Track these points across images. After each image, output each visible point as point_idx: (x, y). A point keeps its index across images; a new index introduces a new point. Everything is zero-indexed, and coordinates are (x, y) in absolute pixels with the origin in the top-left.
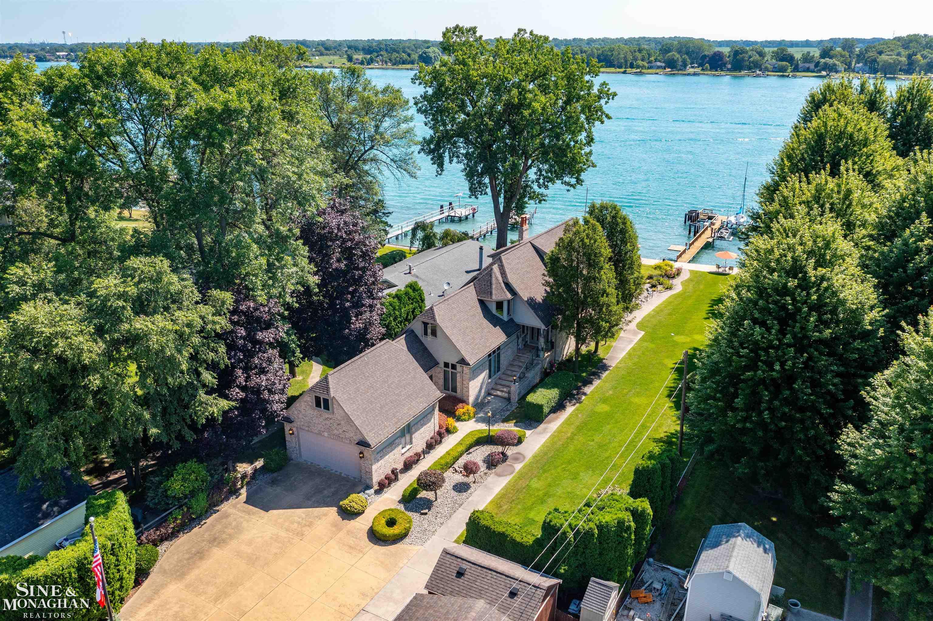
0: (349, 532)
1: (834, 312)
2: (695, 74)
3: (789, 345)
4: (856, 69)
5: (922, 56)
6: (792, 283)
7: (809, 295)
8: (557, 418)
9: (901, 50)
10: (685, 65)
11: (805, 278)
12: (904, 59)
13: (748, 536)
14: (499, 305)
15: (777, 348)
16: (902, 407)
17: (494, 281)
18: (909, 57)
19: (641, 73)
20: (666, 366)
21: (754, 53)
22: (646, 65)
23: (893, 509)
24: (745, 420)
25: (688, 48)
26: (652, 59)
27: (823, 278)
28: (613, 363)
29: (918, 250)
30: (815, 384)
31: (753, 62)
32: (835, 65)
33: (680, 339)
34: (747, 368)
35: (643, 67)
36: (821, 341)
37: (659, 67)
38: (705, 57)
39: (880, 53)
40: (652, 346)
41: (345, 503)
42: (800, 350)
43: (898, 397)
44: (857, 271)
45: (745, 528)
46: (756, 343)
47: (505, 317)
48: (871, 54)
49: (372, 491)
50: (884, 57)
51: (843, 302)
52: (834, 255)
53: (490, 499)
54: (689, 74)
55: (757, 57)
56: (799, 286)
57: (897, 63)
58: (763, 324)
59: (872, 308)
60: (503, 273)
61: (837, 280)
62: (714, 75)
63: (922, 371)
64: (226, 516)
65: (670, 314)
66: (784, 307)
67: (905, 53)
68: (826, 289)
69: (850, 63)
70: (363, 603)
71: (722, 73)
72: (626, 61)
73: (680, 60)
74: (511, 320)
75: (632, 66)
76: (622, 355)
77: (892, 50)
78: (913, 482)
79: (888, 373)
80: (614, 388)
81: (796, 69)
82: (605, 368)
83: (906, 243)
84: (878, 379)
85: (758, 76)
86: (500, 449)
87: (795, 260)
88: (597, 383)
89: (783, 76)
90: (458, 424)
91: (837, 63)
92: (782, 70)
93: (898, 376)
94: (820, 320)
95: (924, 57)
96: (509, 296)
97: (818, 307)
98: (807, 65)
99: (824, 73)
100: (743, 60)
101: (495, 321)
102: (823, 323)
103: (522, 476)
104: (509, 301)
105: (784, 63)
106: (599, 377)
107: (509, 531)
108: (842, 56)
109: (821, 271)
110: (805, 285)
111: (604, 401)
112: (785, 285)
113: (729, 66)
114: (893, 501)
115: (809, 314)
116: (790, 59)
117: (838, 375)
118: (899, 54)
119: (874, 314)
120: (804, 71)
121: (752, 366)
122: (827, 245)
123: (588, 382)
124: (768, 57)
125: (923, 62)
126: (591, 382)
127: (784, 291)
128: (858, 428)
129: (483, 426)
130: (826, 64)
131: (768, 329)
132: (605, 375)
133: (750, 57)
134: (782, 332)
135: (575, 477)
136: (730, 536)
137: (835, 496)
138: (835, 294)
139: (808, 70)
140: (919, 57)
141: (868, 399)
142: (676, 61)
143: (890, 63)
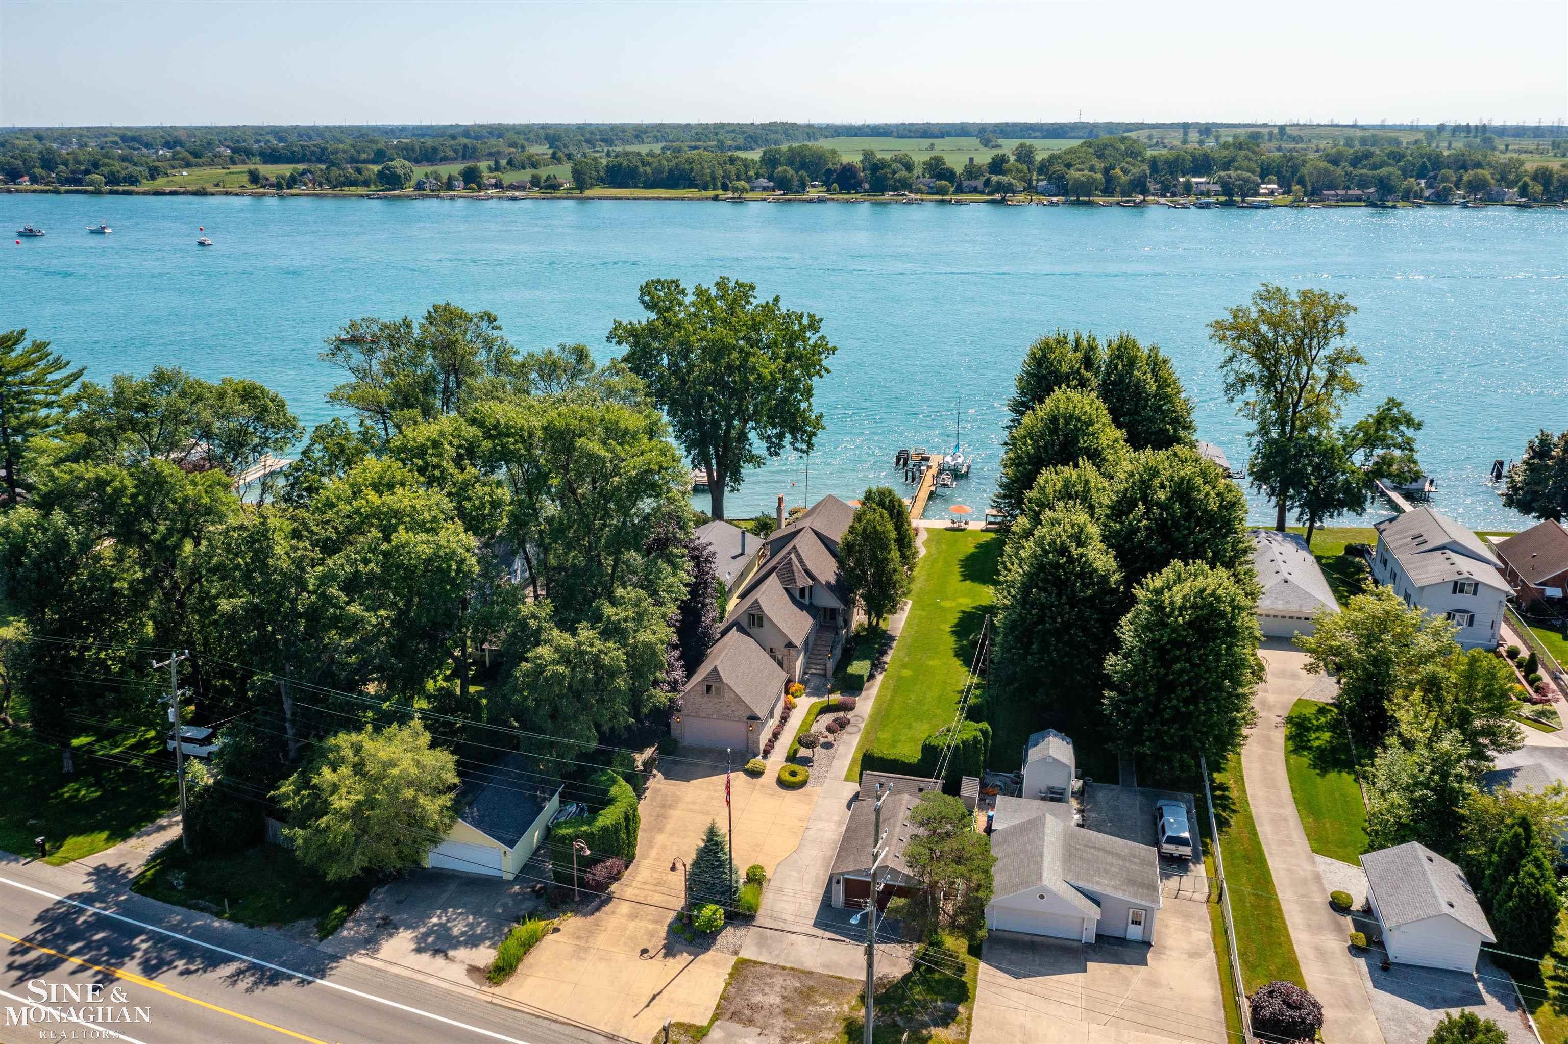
0: (762, 786)
1: (1091, 577)
2: (820, 201)
3: (1065, 604)
4: (1039, 190)
5: (1122, 169)
6: (1062, 561)
7: (1074, 569)
8: (872, 686)
9: (1095, 161)
10: (803, 186)
11: (1070, 556)
12: (1099, 176)
13: (1055, 736)
14: (802, 590)
15: (1057, 607)
16: (1139, 636)
17: (795, 570)
18: (1106, 171)
19: (739, 201)
20: (942, 630)
21: (900, 166)
22: (747, 186)
23: (1141, 700)
24: (1040, 660)
25: (803, 158)
26: (751, 173)
27: (1081, 555)
28: (897, 633)
29: (1139, 529)
30: (1084, 630)
31: (899, 181)
32: (1011, 184)
33: (947, 604)
34: (1038, 623)
35: (744, 190)
36: (1084, 598)
37: (765, 189)
38: (829, 172)
39: (1069, 166)
40: (925, 613)
41: (749, 766)
42: (1072, 607)
43: (1136, 630)
44: (1102, 546)
45: (1052, 731)
46: (1042, 604)
47: (807, 601)
48: (1058, 168)
49: (760, 757)
50: (1073, 174)
51: (1096, 570)
52: (1087, 537)
53: (853, 750)
54: (811, 201)
55: (904, 173)
56: (1067, 562)
57: (1092, 182)
58: (1045, 590)
59: (1114, 573)
60: (801, 561)
61: (1092, 555)
62: (848, 201)
63: (1148, 613)
64: (657, 791)
65: (926, 580)
66: (1059, 577)
67: (1100, 165)
68: (1085, 562)
69: (1031, 180)
70: (805, 825)
71: (858, 196)
72: (714, 178)
73: (796, 178)
74: (811, 603)
75: (725, 188)
76: (902, 625)
77: (1083, 163)
78: (1150, 680)
79: (1129, 616)
80: (908, 655)
81: (959, 190)
82: (892, 638)
83: (1130, 523)
84: (1124, 621)
85: (909, 202)
86: (841, 714)
87: (1062, 543)
88: (891, 652)
89: (942, 201)
90: (796, 700)
91: (1013, 181)
92: (942, 191)
93: (1135, 617)
94: (1083, 584)
95: (1125, 172)
96: (811, 582)
97: (1081, 575)
98: (973, 183)
99: (998, 196)
100: (885, 177)
101: (801, 606)
102: (1086, 586)
103: (867, 732)
104: (811, 587)
105: (943, 182)
106: (891, 648)
107: (898, 758)
108: (1018, 171)
109: (1080, 550)
110: (1071, 560)
111: (904, 666)
112: (1057, 562)
113: (867, 186)
114: (1140, 695)
115: (1075, 581)
116: (949, 175)
117: (1097, 621)
118: (1092, 169)
119: (1116, 577)
120: (970, 192)
121: (1041, 620)
122: (1081, 531)
123: (884, 653)
124: (918, 171)
125: (1124, 179)
126: (885, 653)
127: (1058, 566)
128: (1116, 654)
129: (814, 700)
130: (999, 183)
131: (1050, 594)
132: (895, 644)
133: (894, 173)
134: (1059, 595)
135: (910, 727)
136: (1043, 738)
137: (1106, 701)
138: (1090, 565)
139: (975, 191)
140: (1118, 171)
141: (1119, 635)
142: (789, 181)
143: (1083, 182)
